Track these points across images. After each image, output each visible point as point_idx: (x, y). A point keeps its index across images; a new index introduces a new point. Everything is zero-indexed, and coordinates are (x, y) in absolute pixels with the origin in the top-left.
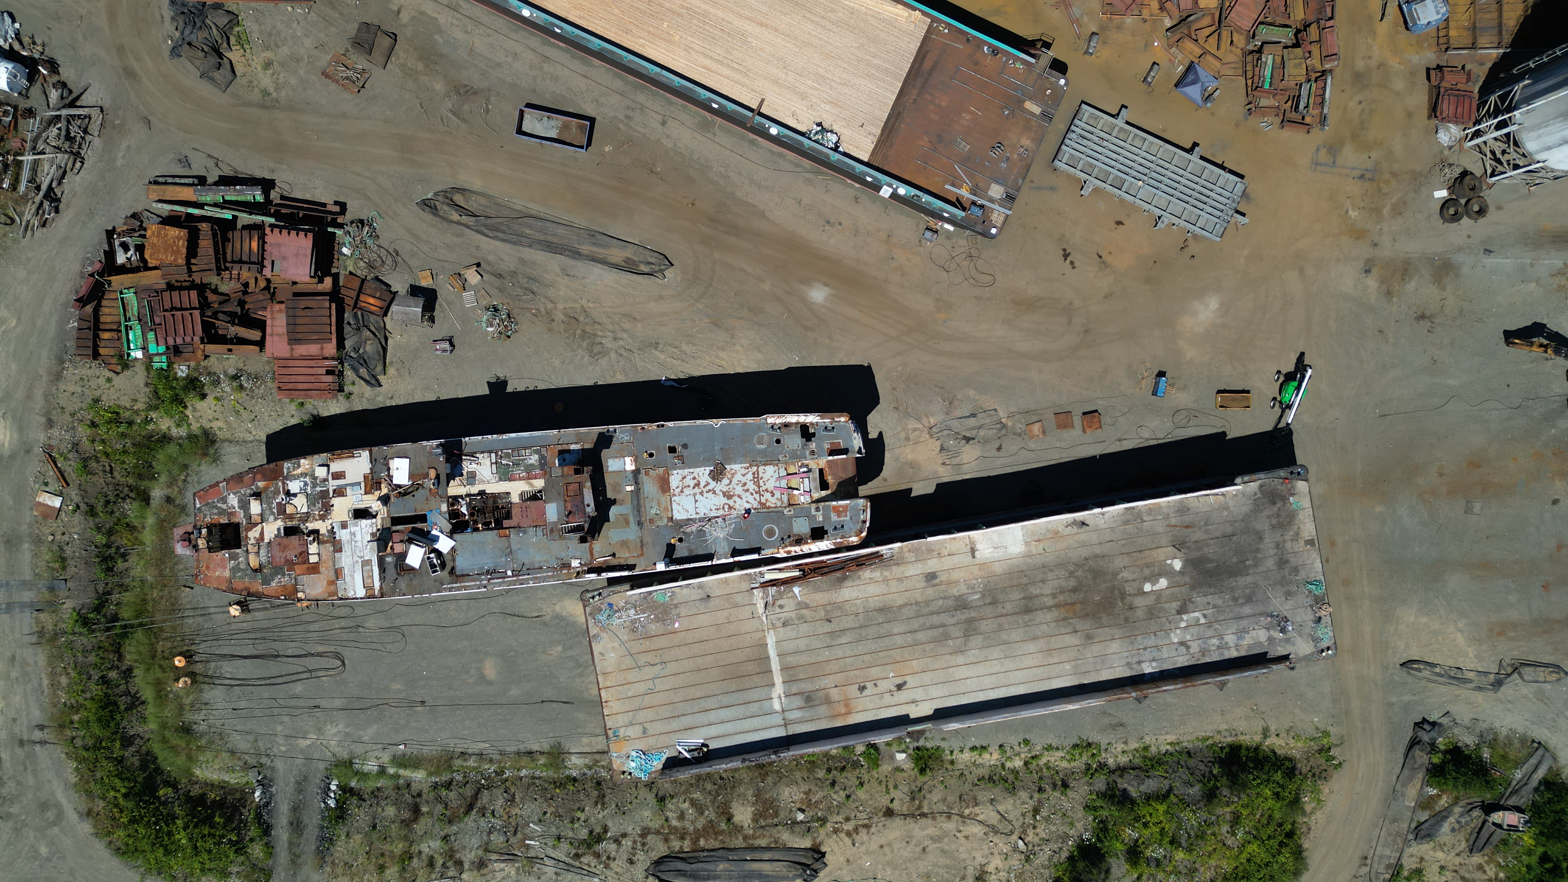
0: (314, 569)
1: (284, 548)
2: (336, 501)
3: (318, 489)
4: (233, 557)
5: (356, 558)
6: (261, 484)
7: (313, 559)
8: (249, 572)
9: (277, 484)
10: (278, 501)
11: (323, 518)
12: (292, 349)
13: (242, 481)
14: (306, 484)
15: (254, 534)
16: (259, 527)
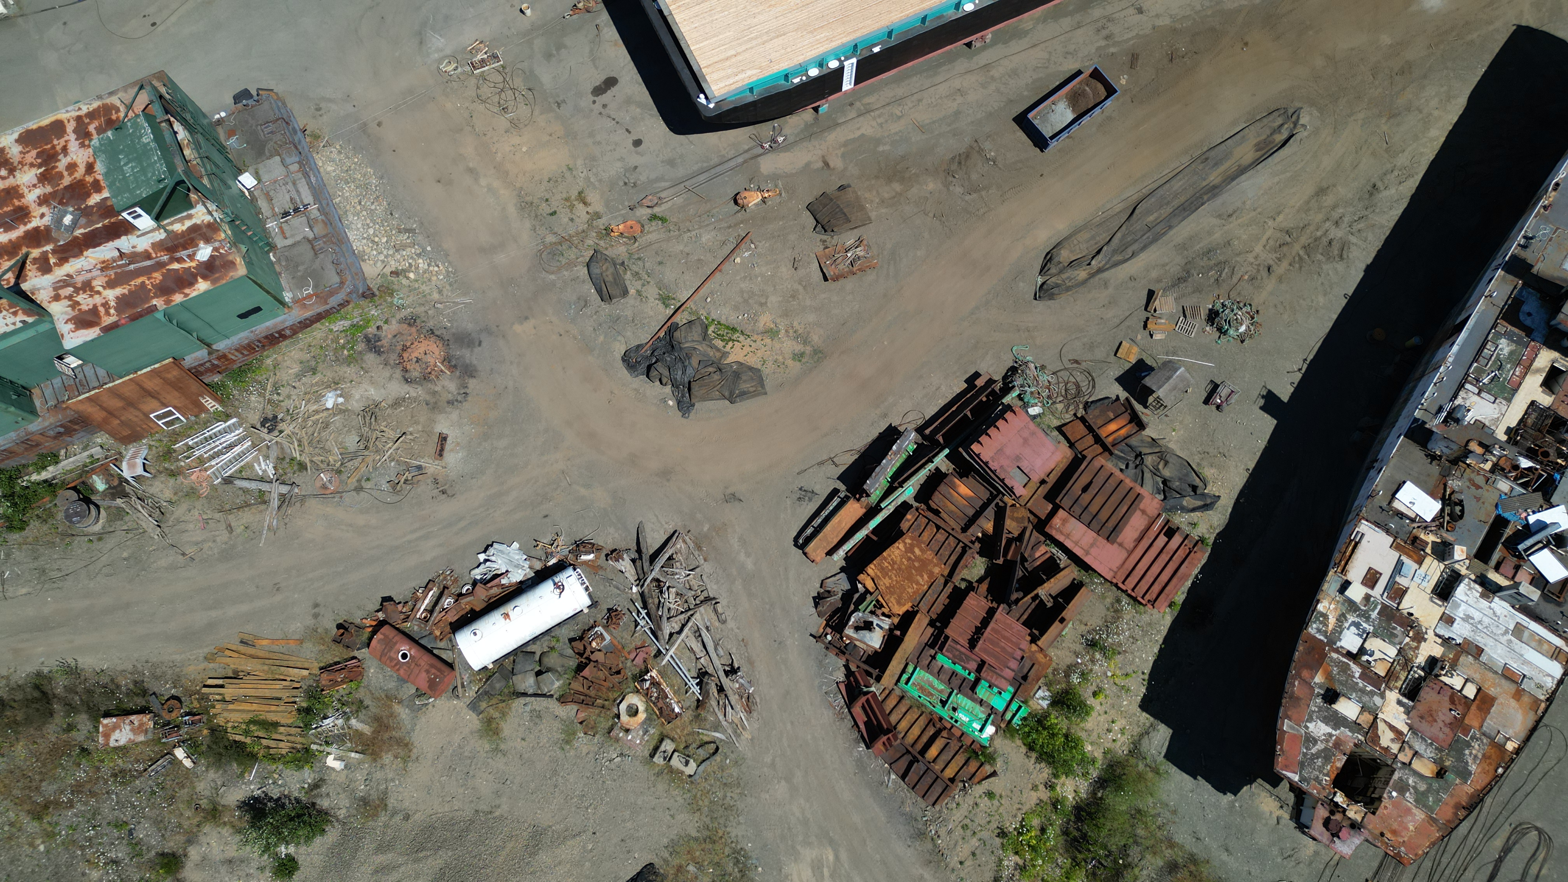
0: (1484, 701)
1: (1429, 716)
2: (1406, 604)
3: (1374, 615)
4: (1402, 788)
5: (1504, 639)
6: (1319, 679)
7: (1470, 691)
8: (1435, 785)
9: (1331, 658)
10: (1357, 675)
11: (1420, 638)
12: (1121, 545)
13: (1298, 699)
14: (1357, 625)
15: (1386, 738)
16: (1381, 726)
